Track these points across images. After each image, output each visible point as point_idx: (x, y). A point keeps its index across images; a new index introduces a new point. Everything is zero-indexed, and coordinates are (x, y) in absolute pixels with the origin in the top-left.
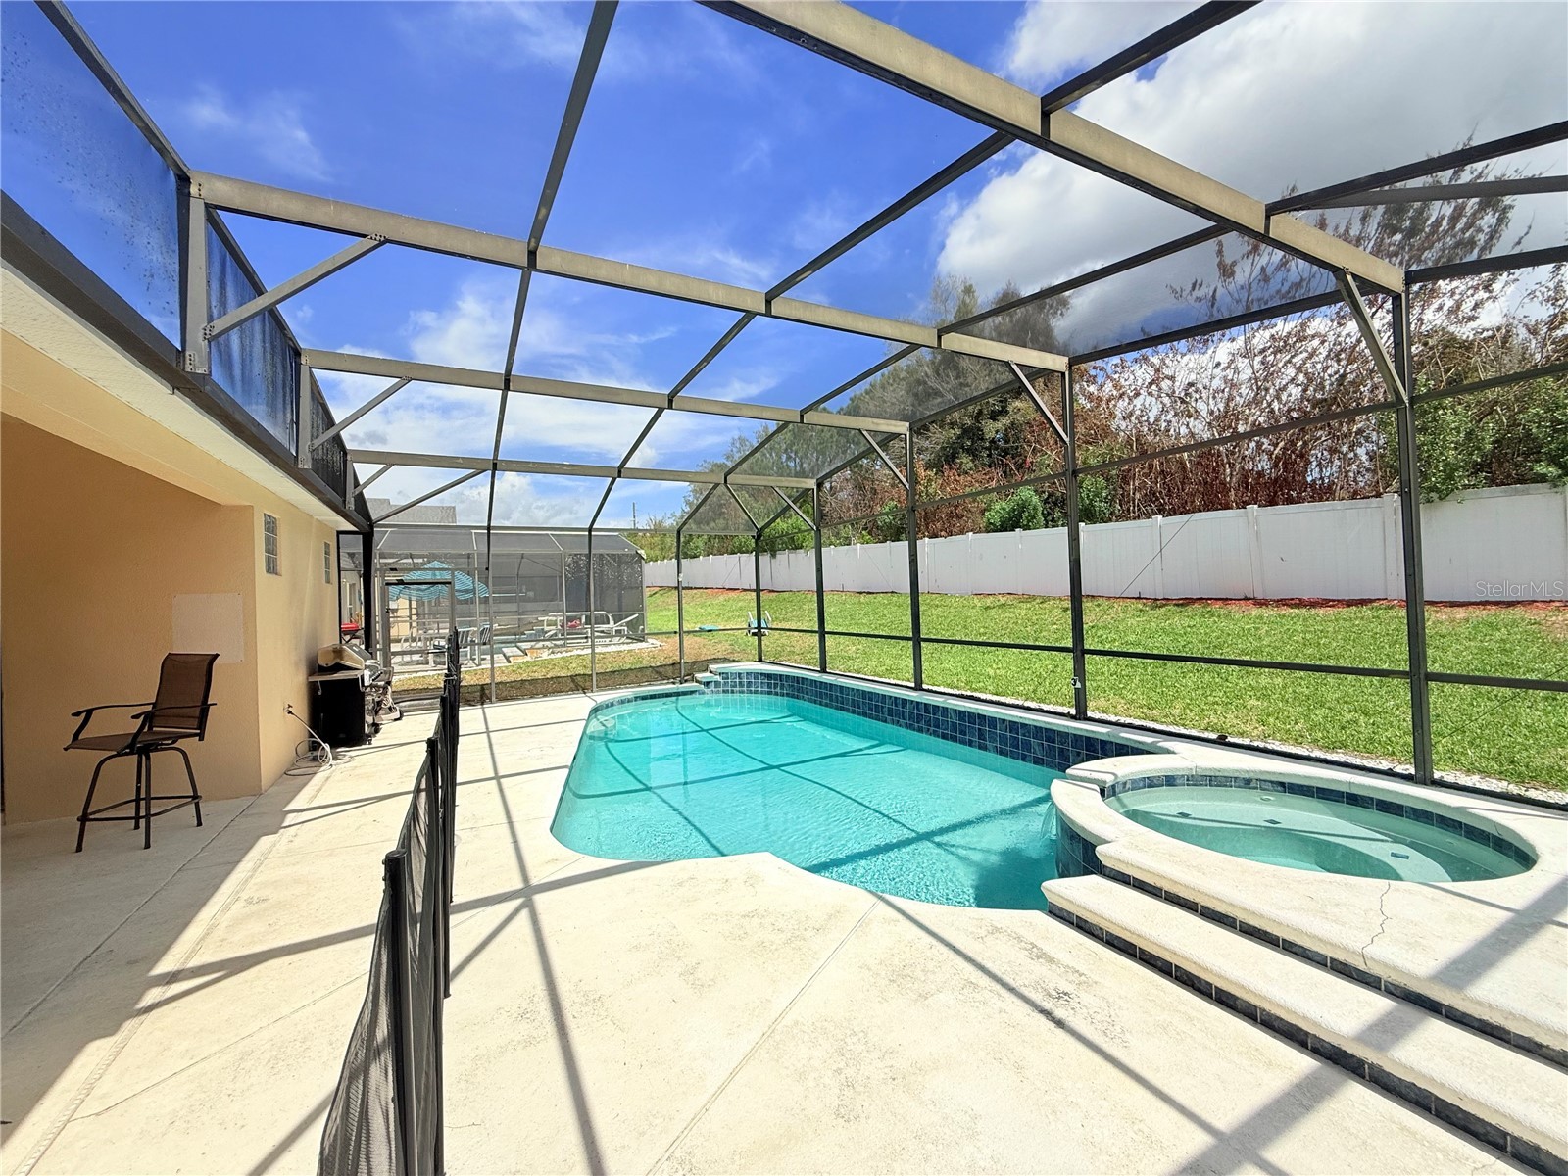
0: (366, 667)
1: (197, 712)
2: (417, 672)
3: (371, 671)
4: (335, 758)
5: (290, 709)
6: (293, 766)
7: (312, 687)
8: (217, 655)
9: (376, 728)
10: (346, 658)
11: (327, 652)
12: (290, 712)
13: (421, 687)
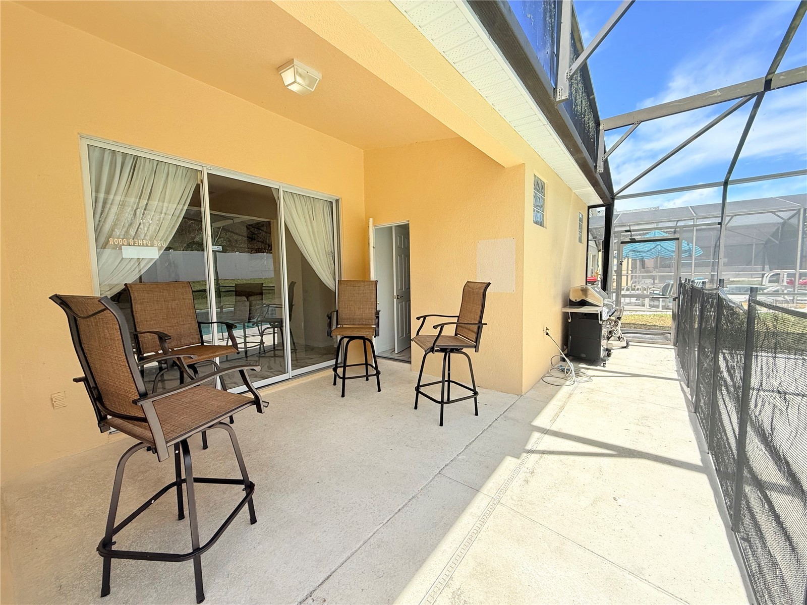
0: (605, 305)
1: (475, 328)
2: (636, 311)
3: (608, 308)
4: (577, 375)
5: (548, 331)
6: (548, 373)
7: (565, 316)
8: (489, 284)
9: (609, 352)
10: (589, 296)
11: (576, 290)
12: (547, 334)
13: (640, 323)
